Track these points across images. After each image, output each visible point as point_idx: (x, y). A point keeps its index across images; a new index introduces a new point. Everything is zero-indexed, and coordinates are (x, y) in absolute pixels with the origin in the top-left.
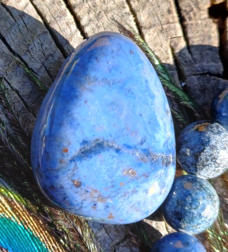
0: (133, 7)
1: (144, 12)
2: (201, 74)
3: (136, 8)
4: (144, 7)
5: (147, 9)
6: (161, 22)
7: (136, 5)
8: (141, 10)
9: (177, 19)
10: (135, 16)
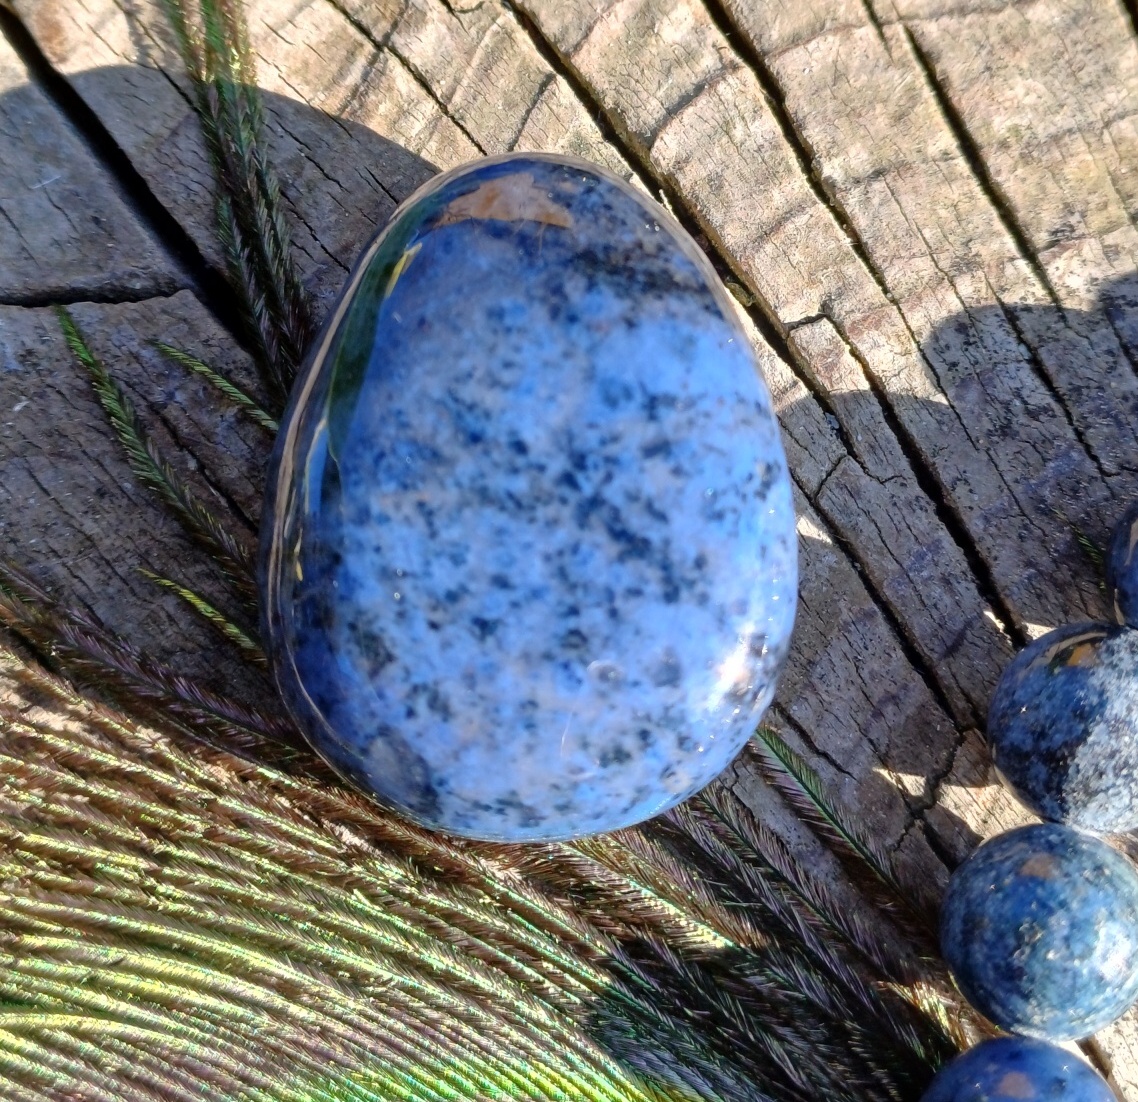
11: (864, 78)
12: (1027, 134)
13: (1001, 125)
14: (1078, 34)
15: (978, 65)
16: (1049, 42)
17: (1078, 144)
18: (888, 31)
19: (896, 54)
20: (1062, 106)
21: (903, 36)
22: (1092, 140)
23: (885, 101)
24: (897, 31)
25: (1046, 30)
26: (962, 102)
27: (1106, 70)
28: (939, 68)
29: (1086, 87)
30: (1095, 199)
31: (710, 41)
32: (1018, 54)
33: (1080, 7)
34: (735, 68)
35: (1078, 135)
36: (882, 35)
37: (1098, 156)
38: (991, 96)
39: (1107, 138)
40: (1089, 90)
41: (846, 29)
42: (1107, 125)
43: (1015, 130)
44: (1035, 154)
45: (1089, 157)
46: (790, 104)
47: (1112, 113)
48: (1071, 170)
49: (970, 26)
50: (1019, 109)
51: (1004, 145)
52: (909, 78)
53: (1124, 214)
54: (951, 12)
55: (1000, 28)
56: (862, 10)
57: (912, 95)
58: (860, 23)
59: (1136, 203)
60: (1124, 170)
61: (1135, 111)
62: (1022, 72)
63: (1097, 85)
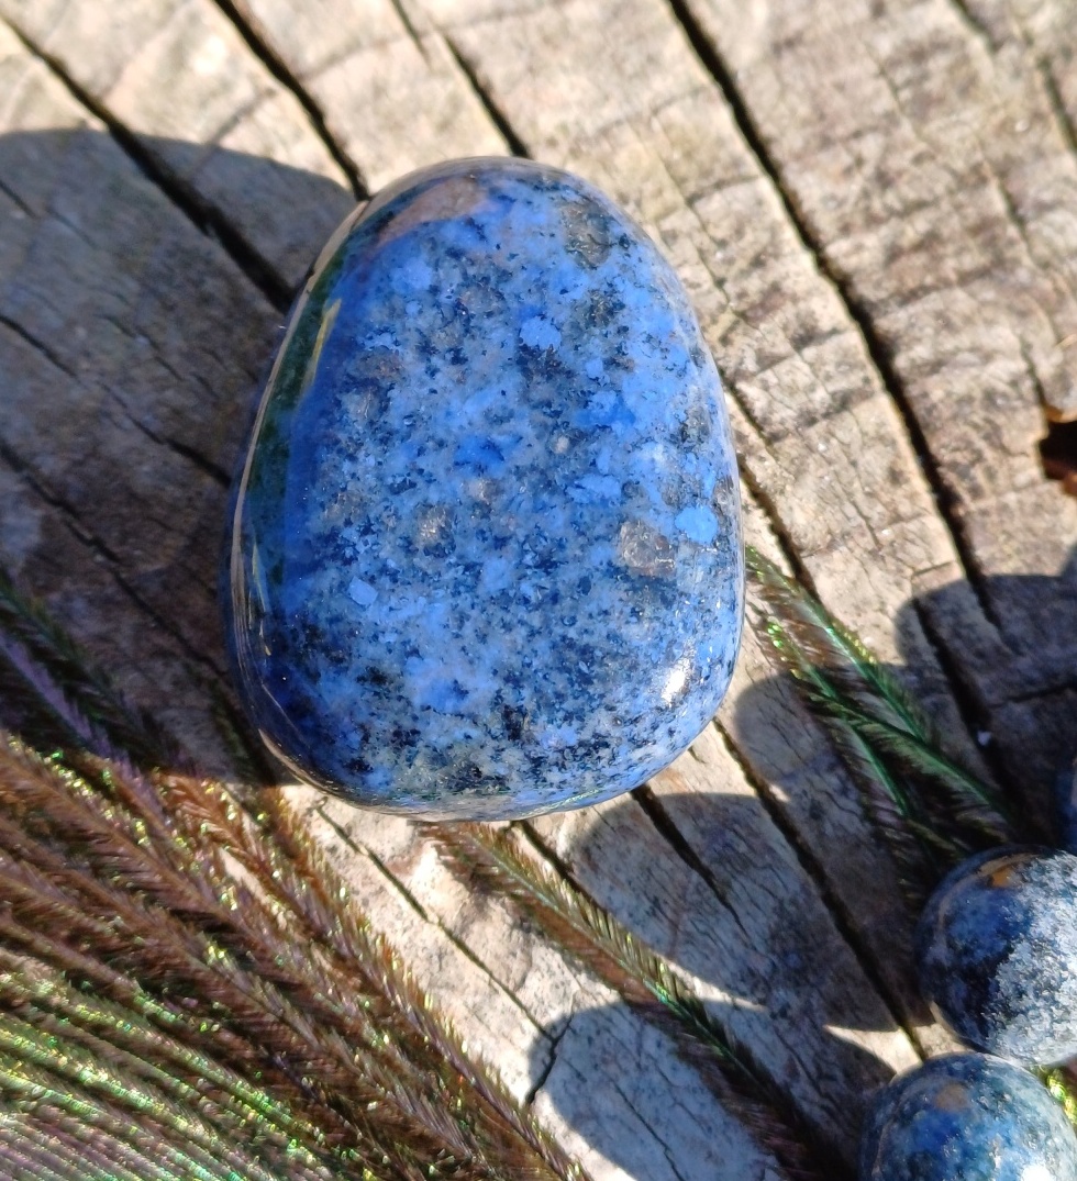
0: (758, 480)
1: (800, 493)
3: (769, 482)
4: (799, 474)
5: (809, 480)
6: (866, 518)
7: (770, 471)
8: (788, 488)
9: (926, 499)
10: (770, 510)
11: (405, 91)
12: (574, 131)
13: (547, 123)
14: (618, 26)
15: (519, 66)
16: (590, 38)
17: (627, 135)
18: (426, 42)
19: (436, 64)
20: (607, 98)
21: (442, 45)
22: (642, 129)
23: (428, 112)
24: (436, 42)
25: (586, 27)
26: (507, 104)
27: (651, 59)
28: (480, 74)
29: (631, 78)
30: (649, 188)
31: (245, 70)
32: (560, 54)
34: (270, 93)
35: (627, 126)
36: (421, 49)
37: (649, 144)
38: (536, 97)
39: (656, 125)
40: (636, 81)
41: (381, 44)
42: (656, 111)
43: (564, 128)
44: (584, 148)
45: (639, 147)
46: (332, 124)
47: (659, 102)
48: (622, 160)
49: (509, 30)
50: (565, 106)
51: (552, 143)
52: (451, 86)
53: (680, 199)
54: (488, 18)
55: (540, 28)
56: (398, 25)
57: (455, 104)
58: (396, 38)
59: (691, 187)
60: (676, 155)
61: (683, 97)
62: (564, 69)
63: (641, 75)
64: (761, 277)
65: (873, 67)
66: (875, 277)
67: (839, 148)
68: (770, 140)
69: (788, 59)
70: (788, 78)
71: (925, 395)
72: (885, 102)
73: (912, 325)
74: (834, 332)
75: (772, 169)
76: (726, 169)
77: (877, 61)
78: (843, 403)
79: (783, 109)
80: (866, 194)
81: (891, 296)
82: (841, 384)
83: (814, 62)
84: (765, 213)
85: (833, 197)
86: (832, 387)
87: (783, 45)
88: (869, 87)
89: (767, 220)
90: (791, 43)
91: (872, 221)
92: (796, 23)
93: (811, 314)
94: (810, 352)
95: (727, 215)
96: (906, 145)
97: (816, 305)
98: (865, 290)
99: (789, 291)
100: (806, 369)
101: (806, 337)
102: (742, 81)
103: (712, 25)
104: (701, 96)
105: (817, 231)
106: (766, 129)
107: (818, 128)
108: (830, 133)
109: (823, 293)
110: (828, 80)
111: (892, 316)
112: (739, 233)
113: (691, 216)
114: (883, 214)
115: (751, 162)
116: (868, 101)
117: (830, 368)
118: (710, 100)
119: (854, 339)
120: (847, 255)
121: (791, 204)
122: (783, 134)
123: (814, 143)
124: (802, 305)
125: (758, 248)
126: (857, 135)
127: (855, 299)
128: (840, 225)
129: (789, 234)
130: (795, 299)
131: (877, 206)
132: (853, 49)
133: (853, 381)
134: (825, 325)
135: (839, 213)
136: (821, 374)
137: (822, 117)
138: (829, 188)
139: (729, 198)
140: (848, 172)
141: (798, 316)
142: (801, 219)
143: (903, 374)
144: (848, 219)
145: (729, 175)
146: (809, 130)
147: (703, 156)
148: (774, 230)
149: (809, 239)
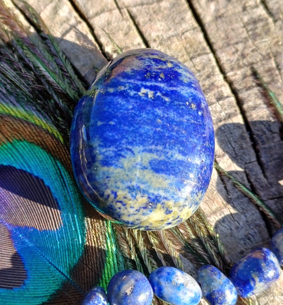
2: (278, 198)
4: (216, 135)
5: (219, 137)
6: (234, 148)
9: (250, 143)
11: (116, 24)
12: (161, 38)
13: (154, 35)
14: (174, 9)
15: (147, 19)
16: (166, 12)
17: (175, 39)
18: (122, 11)
19: (125, 17)
20: (170, 29)
21: (126, 12)
22: (179, 38)
23: (122, 30)
24: (125, 10)
25: (165, 9)
26: (143, 29)
27: (182, 19)
28: (136, 20)
29: (177, 24)
30: (180, 54)
31: (73, 15)
32: (158, 16)
33: (175, 2)
34: (80, 22)
35: (175, 37)
36: (120, 12)
37: (181, 42)
38: (151, 27)
39: (183, 37)
40: (178, 25)
41: (110, 11)
42: (183, 34)
43: (158, 36)
44: (163, 43)
45: (178, 43)
46: (96, 32)
47: (184, 31)
48: (173, 46)
49: (145, 9)
50: (159, 30)
51: (155, 41)
52: (128, 23)
53: (188, 58)
54: (139, 5)
55: (153, 8)
56: (115, 6)
57: (129, 28)
58: (114, 9)
59: (191, 55)
60: (188, 46)
61: (190, 30)
62: (159, 20)
63: (180, 23)
64: (209, 81)
65: (242, 25)
66: (239, 83)
67: (232, 46)
68: (213, 43)
69: (219, 21)
70: (219, 26)
71: (251, 116)
72: (245, 35)
73: (248, 97)
74: (228, 97)
75: (213, 51)
76: (201, 50)
77: (243, 23)
78: (229, 116)
79: (217, 34)
80: (238, 60)
81: (243, 88)
82: (229, 111)
83: (226, 22)
84: (211, 63)
85: (229, 60)
86: (226, 112)
87: (218, 17)
88: (241, 30)
89: (212, 65)
90: (220, 17)
91: (240, 67)
92: (222, 11)
93: (222, 91)
94: (221, 102)
95: (201, 63)
96: (250, 47)
97: (223, 89)
98: (236, 86)
99: (216, 85)
100: (220, 106)
101: (220, 98)
102: (207, 27)
103: (199, 11)
104: (195, 30)
105: (225, 69)
106: (212, 40)
107: (227, 41)
108: (229, 42)
109: (225, 86)
110: (230, 28)
111: (243, 94)
112: (204, 68)
113: (191, 63)
114: (242, 65)
115: (208, 49)
116: (240, 34)
117: (226, 107)
118: (197, 31)
119: (233, 99)
120: (232, 76)
121: (218, 61)
122: (217, 42)
123: (225, 45)
124: (219, 89)
125: (208, 73)
126: (237, 43)
127: (233, 88)
128: (231, 68)
129: (217, 69)
130: (218, 87)
131: (241, 63)
132: (237, 19)
133: (232, 110)
134: (225, 95)
135: (231, 64)
136: (224, 108)
137: (228, 38)
138: (228, 57)
139: (201, 58)
140: (234, 53)
141: (218, 92)
142: (220, 65)
143: (245, 109)
144: (233, 66)
145: (202, 52)
146: (224, 41)
147: (195, 47)
148: (213, 68)
149: (222, 71)
